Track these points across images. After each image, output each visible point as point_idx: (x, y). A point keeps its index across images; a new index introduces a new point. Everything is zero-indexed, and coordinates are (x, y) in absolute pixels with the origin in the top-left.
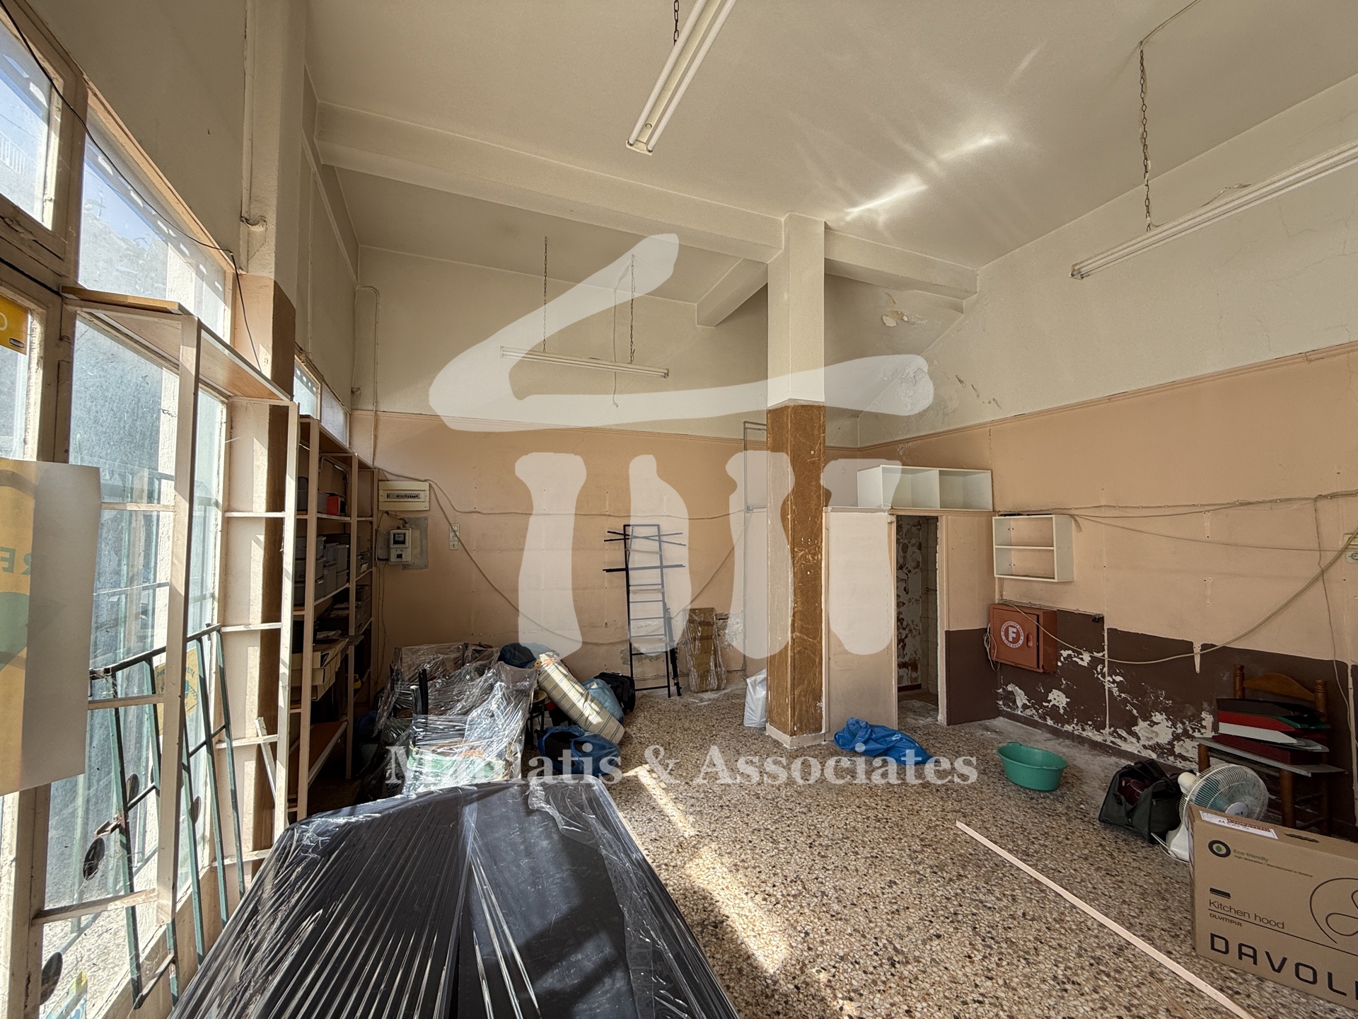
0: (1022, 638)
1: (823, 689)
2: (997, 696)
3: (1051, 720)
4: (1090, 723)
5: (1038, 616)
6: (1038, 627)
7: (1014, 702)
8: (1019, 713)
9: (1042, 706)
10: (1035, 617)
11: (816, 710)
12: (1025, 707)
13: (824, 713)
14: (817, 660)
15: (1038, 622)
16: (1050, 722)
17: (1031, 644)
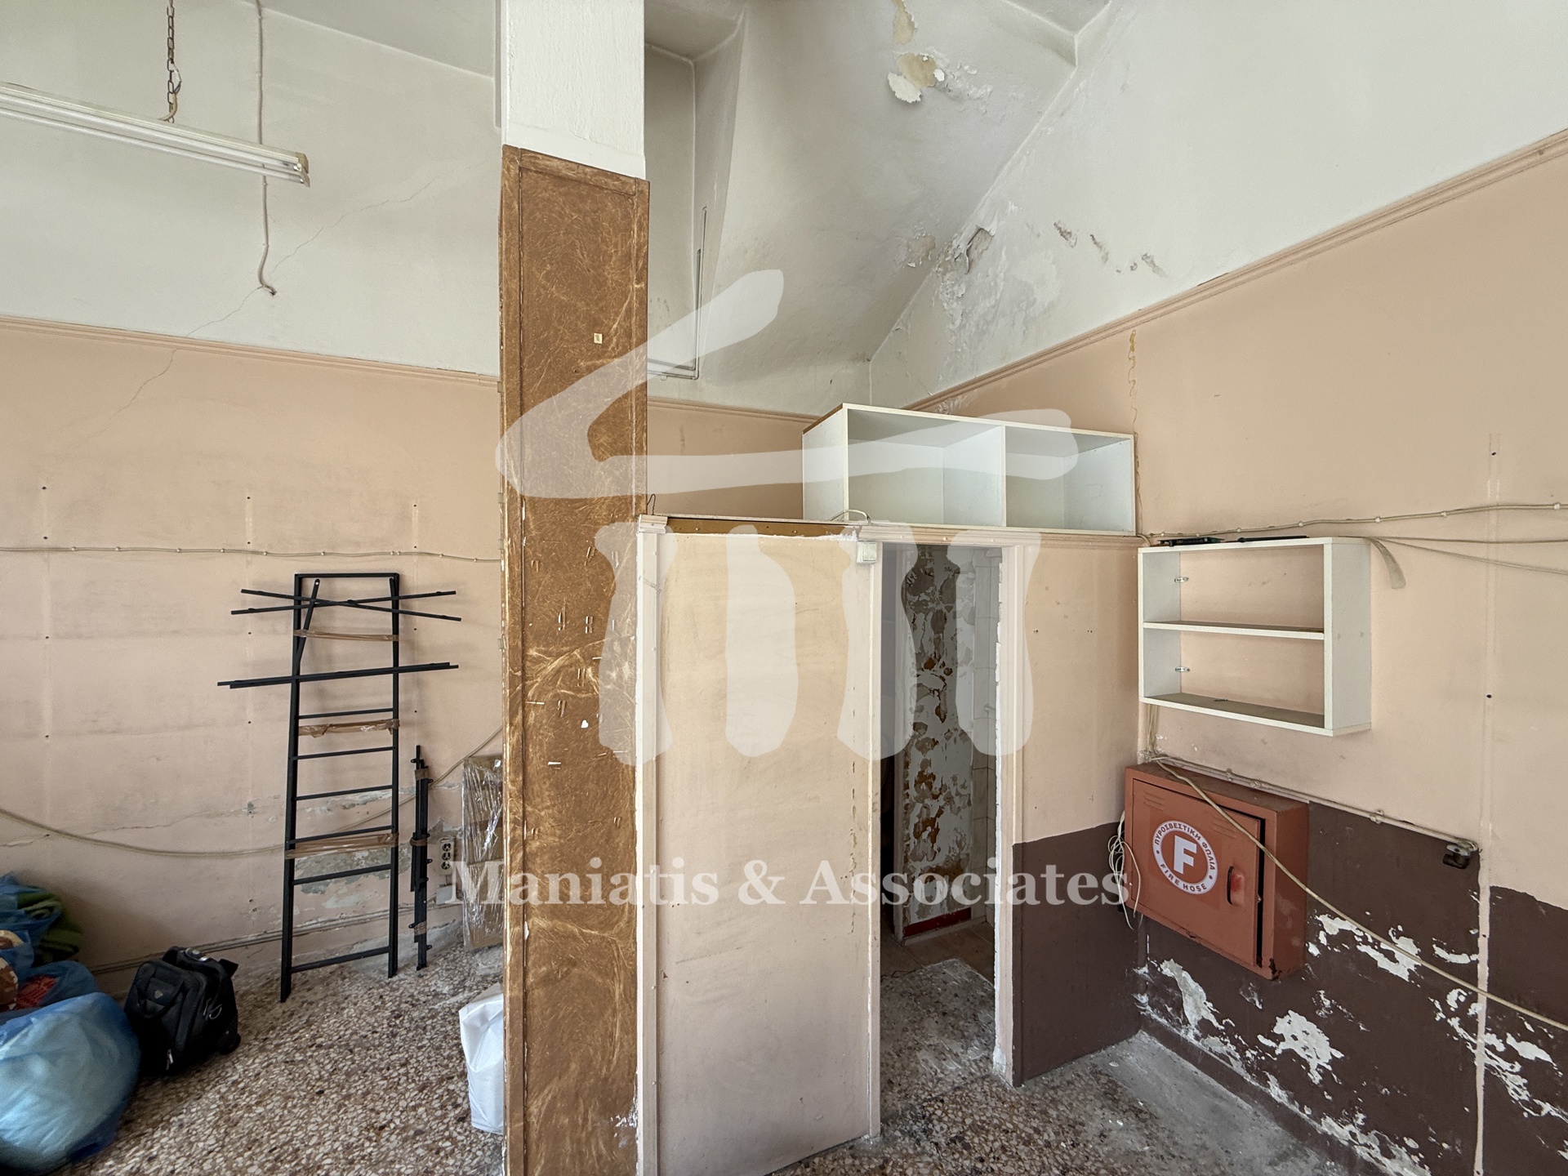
0: (1213, 873)
1: (640, 1072)
2: (1136, 985)
3: (1282, 1086)
4: (1411, 1143)
5: (1263, 822)
6: (1261, 854)
7: (1179, 1007)
8: (1190, 1037)
9: (1254, 1044)
10: (1256, 825)
11: (611, 1144)
12: (1205, 1027)
13: (640, 1143)
14: (618, 989)
15: (1262, 841)
16: (1276, 1092)
17: (1239, 897)
